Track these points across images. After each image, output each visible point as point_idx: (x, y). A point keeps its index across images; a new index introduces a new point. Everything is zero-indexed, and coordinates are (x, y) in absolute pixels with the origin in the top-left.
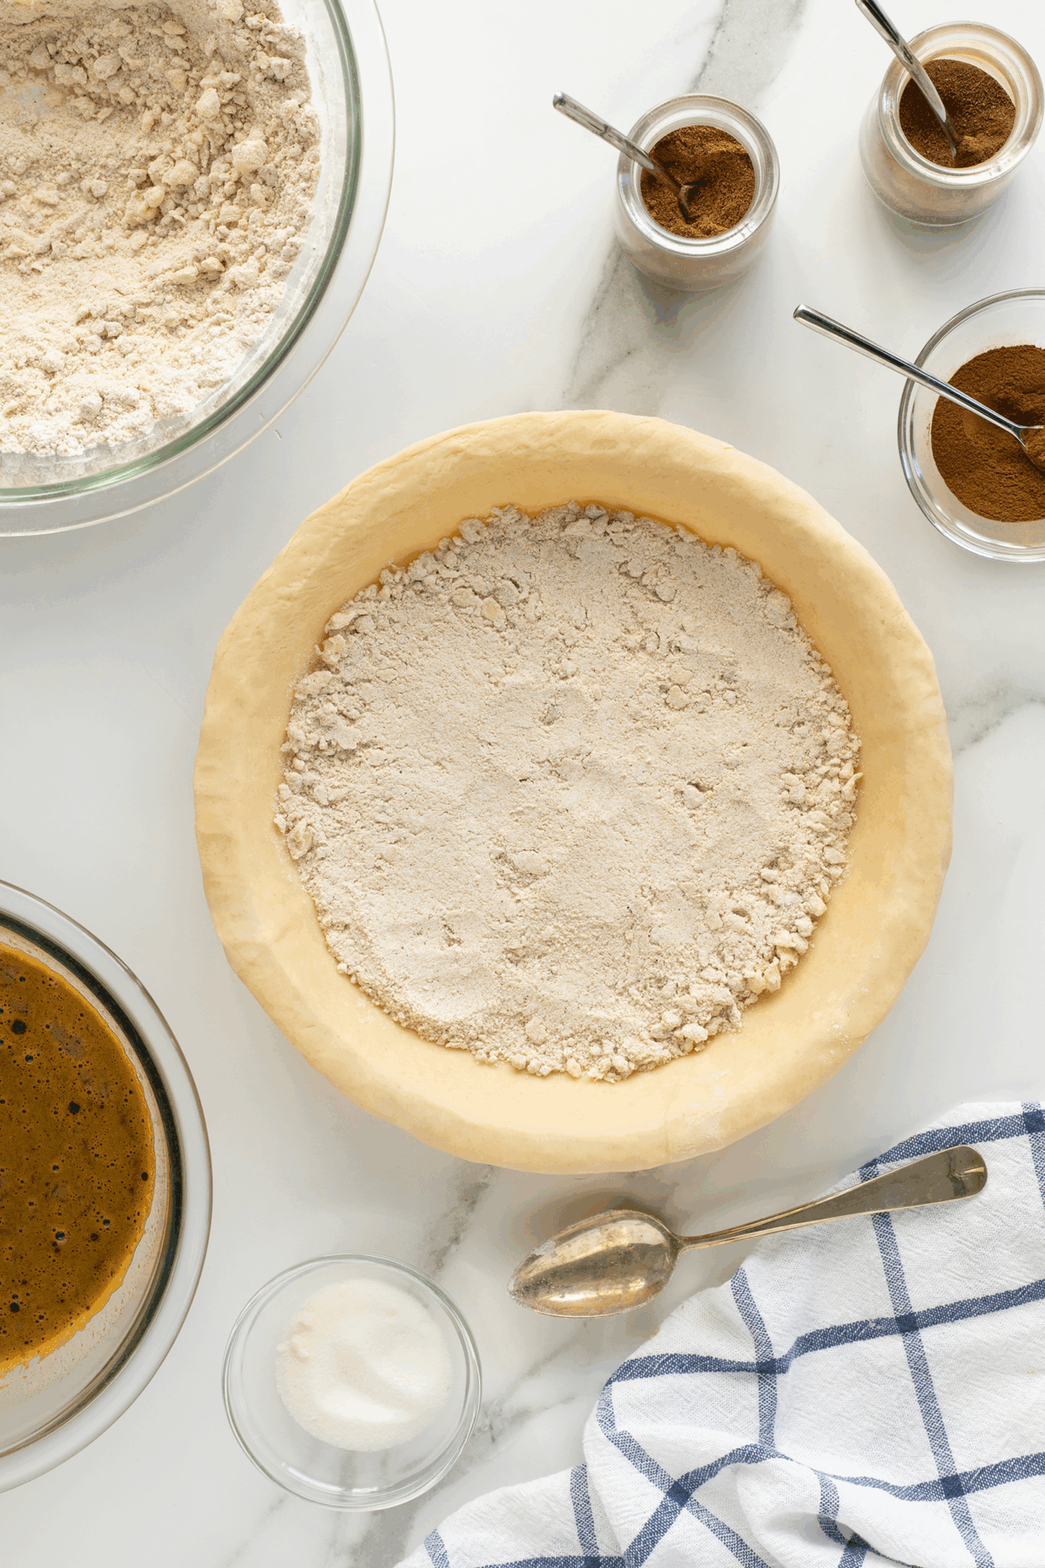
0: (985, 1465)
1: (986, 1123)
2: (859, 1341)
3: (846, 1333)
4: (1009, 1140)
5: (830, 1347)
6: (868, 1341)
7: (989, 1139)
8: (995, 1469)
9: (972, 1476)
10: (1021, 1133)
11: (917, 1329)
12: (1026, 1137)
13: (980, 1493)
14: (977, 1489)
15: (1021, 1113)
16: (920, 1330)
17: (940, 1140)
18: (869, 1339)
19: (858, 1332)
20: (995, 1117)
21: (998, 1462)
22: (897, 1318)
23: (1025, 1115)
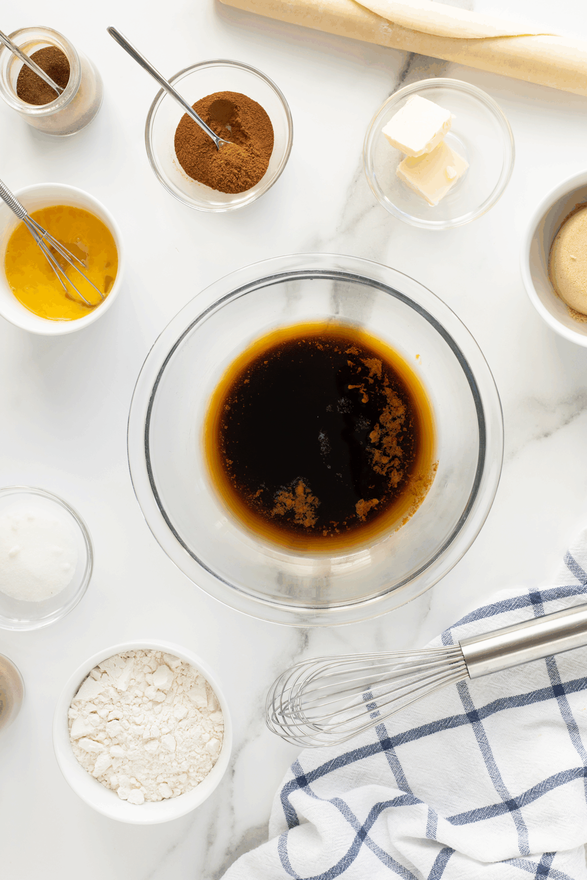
0: (526, 791)
1: (509, 601)
2: (449, 729)
3: (441, 725)
4: (522, 609)
5: (434, 733)
6: (454, 728)
7: (511, 609)
8: (531, 791)
9: (521, 798)
10: (528, 605)
11: (479, 720)
12: (531, 607)
13: (527, 806)
14: (525, 805)
15: (528, 594)
16: (481, 720)
17: (484, 612)
18: (454, 727)
19: (448, 723)
20: (514, 597)
21: (532, 787)
22: (467, 714)
23: (530, 594)
